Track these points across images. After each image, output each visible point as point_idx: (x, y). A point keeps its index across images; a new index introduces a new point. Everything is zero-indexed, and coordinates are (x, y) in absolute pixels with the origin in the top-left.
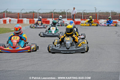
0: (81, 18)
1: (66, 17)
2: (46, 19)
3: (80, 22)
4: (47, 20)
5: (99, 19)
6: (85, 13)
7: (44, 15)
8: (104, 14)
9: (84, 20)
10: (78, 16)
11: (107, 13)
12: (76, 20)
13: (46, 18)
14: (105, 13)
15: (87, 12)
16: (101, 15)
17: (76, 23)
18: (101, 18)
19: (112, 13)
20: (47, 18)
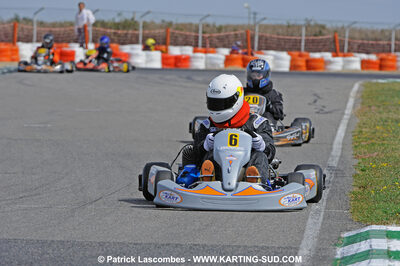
0: (196, 46)
1: (141, 39)
2: (64, 44)
3: (187, 59)
4: (65, 49)
5: (260, 49)
6: (208, 26)
7: (57, 29)
8: (280, 31)
9: (206, 52)
10: (181, 35)
11: (289, 26)
12: (175, 51)
13: (62, 42)
14: (281, 26)
15: (218, 24)
16: (268, 35)
17: (172, 61)
18: (267, 45)
19: (308, 26)
20: (69, 42)
